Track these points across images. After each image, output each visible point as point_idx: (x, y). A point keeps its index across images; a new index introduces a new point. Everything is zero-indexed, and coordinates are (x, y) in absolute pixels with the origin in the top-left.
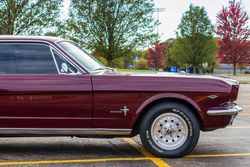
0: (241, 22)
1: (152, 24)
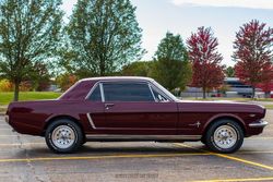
0: (211, 47)
1: (140, 53)
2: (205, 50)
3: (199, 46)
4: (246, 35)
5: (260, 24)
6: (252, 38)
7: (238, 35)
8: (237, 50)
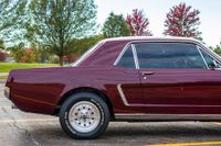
0: (143, 26)
1: (95, 27)
2: (138, 28)
3: (134, 25)
4: (175, 15)
5: (187, 6)
6: (180, 18)
7: (168, 15)
8: (167, 28)
